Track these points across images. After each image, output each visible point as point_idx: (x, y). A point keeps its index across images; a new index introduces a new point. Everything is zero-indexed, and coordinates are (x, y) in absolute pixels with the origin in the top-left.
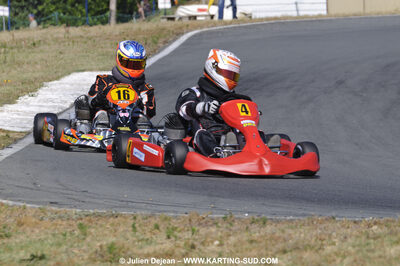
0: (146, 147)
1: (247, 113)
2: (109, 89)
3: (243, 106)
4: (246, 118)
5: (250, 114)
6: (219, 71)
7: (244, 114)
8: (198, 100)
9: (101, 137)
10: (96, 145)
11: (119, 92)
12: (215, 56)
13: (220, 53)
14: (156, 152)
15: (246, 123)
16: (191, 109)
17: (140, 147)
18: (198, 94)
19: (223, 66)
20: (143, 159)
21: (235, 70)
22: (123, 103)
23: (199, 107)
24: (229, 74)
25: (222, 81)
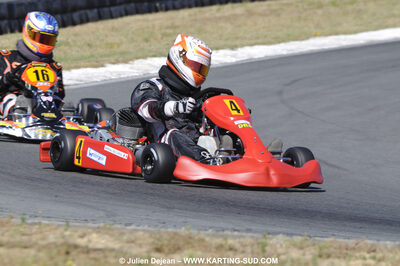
0: (107, 148)
1: (239, 111)
3: (231, 102)
4: (238, 118)
5: (242, 113)
7: (235, 113)
11: (36, 72)
12: (183, 43)
14: (123, 155)
15: (241, 124)
16: (157, 111)
17: (99, 148)
18: (160, 87)
19: (192, 56)
23: (169, 107)
25: (189, 74)
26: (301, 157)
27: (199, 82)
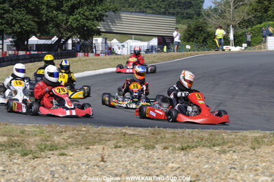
0: (156, 111)
2: (129, 85)
3: (198, 95)
4: (200, 100)
5: (201, 98)
6: (185, 80)
7: (199, 98)
8: (177, 91)
9: (126, 103)
10: (125, 106)
11: (134, 85)
12: (184, 74)
13: (187, 72)
14: (161, 113)
15: (201, 102)
16: (175, 95)
17: (153, 111)
18: (177, 88)
19: (187, 78)
20: (155, 115)
21: (192, 80)
22: (135, 89)
23: (179, 94)
24: (190, 82)
25: (186, 84)
26: (223, 114)
27: (190, 87)
